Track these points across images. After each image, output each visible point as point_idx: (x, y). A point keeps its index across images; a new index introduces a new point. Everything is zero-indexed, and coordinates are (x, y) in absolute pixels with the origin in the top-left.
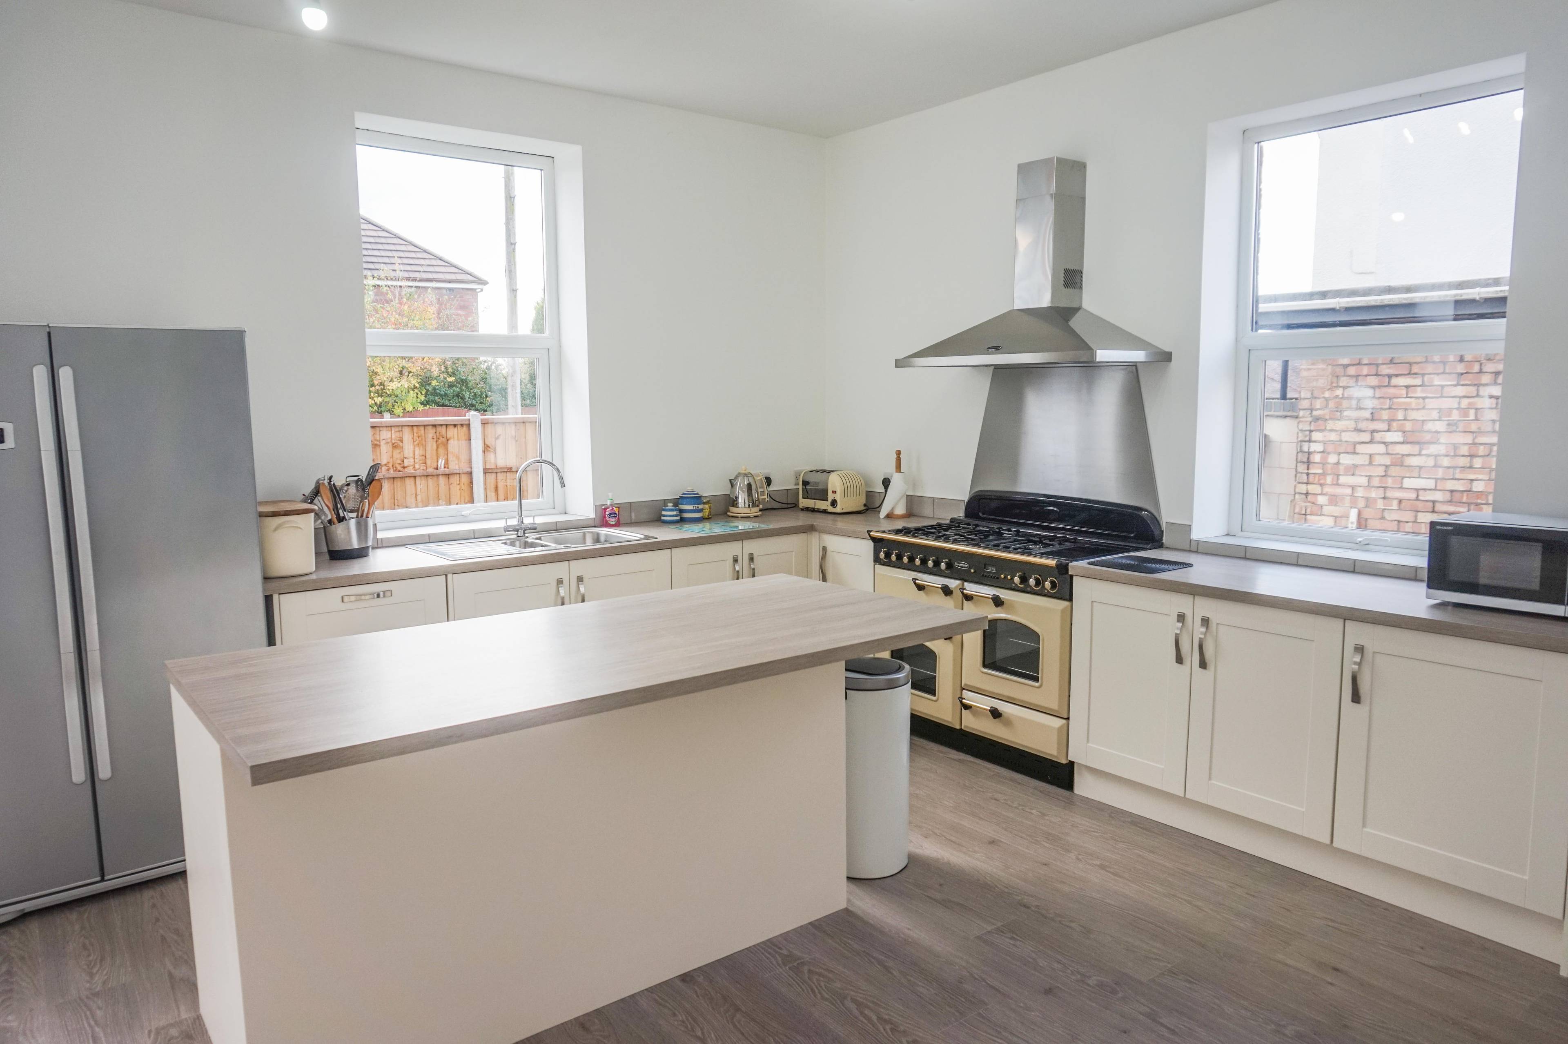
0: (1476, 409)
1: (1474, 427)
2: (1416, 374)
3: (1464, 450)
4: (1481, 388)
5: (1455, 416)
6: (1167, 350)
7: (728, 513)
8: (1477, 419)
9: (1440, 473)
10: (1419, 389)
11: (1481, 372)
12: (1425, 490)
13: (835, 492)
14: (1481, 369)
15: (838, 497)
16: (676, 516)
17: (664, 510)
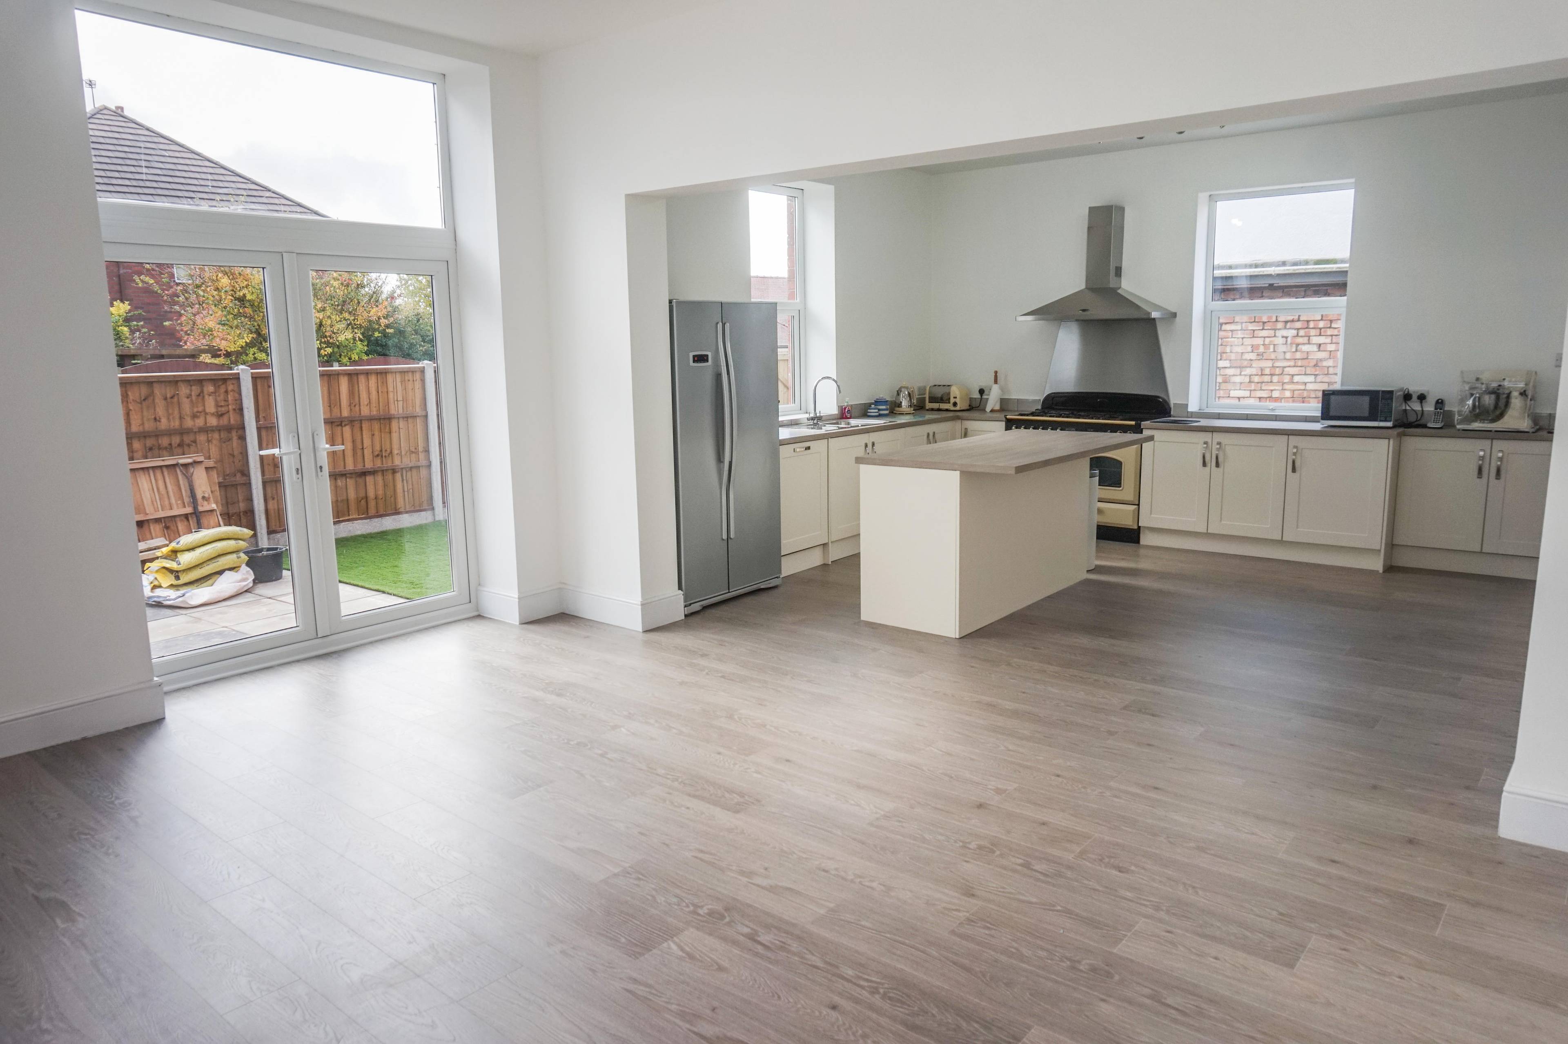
0: (1274, 345)
1: (1273, 356)
2: (1237, 322)
3: (1267, 371)
4: (1277, 331)
5: (1262, 349)
6: (1174, 311)
7: (895, 412)
8: (1274, 351)
9: (1253, 387)
10: (1239, 332)
11: (1277, 321)
12: (1244, 398)
13: (955, 398)
14: (1277, 319)
15: (958, 400)
16: (877, 412)
17: (870, 409)
